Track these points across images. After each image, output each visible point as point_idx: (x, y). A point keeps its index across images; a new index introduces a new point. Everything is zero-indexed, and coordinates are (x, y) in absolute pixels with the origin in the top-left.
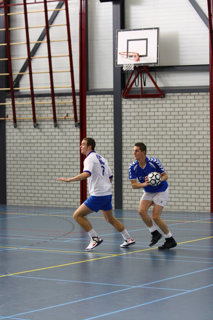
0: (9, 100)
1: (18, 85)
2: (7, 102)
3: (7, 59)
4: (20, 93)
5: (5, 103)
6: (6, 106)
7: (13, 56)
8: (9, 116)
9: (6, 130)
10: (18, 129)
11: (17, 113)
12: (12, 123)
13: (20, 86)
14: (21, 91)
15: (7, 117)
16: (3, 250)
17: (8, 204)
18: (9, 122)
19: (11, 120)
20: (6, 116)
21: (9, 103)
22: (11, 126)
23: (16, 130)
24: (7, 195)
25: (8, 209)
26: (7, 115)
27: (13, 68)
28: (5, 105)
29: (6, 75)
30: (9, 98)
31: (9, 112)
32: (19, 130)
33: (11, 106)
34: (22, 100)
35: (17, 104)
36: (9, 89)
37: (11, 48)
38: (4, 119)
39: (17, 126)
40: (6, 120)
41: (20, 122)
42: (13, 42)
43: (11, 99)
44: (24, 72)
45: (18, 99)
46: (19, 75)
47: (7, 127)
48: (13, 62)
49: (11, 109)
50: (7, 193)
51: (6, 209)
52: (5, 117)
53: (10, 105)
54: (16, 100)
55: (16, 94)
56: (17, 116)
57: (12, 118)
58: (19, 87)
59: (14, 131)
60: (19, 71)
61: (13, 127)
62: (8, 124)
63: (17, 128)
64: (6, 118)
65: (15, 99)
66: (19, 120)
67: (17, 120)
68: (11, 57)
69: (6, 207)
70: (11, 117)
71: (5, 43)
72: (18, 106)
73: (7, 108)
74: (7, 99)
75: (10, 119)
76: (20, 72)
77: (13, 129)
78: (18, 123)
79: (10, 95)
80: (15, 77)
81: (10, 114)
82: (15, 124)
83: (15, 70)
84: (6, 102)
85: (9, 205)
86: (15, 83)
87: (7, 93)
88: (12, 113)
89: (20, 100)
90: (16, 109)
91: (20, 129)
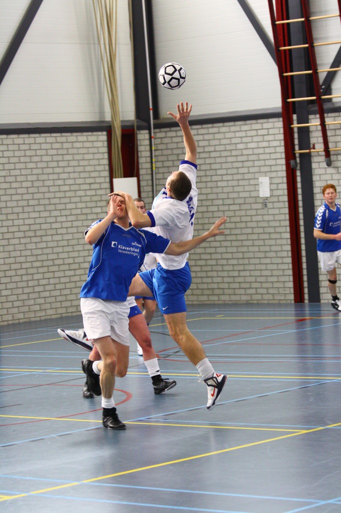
0: (316, 118)
1: (328, 91)
2: (312, 120)
3: (307, 45)
4: (333, 104)
5: (308, 123)
6: (311, 129)
7: (317, 39)
8: (316, 146)
9: (313, 170)
10: (334, 167)
11: (330, 139)
12: (323, 158)
13: (333, 91)
14: (334, 100)
15: (314, 148)
16: (319, 382)
17: (322, 301)
18: (316, 156)
19: (320, 153)
20: (312, 146)
21: (314, 122)
22: (321, 164)
23: (330, 170)
24: (320, 286)
25: (323, 310)
26: (314, 145)
27: (318, 62)
28: (308, 128)
29: (306, 74)
30: (314, 113)
31: (316, 138)
32: (336, 169)
33: (320, 128)
34: (338, 116)
35: (328, 124)
36: (314, 98)
37: (313, 25)
38: (308, 151)
39: (333, 163)
40: (312, 154)
41: (337, 155)
42: (315, 14)
43: (318, 116)
44: (338, 67)
45: (330, 115)
46: (329, 73)
47: (314, 166)
48: (317, 50)
49: (320, 134)
50: (320, 282)
51: (320, 310)
52: (310, 149)
53: (316, 125)
54: (328, 117)
55: (326, 106)
56: (331, 145)
57: (323, 150)
58: (330, 94)
59: (328, 172)
60: (329, 66)
61: (324, 165)
62: (315, 159)
63: (332, 166)
64: (312, 150)
65: (326, 115)
66: (336, 153)
67: (332, 153)
68: (314, 42)
69: (319, 306)
70: (320, 147)
71: (302, 18)
72: (332, 127)
73: (312, 131)
74: (311, 117)
75: (318, 152)
76: (331, 68)
77: (325, 168)
78: (333, 158)
79: (316, 108)
80: (322, 76)
81: (318, 143)
82: (328, 159)
83: (323, 65)
84: (310, 121)
85: (323, 303)
86: (323, 87)
87: (310, 106)
88: (321, 140)
89: (335, 117)
90: (329, 133)
91: (338, 168)
